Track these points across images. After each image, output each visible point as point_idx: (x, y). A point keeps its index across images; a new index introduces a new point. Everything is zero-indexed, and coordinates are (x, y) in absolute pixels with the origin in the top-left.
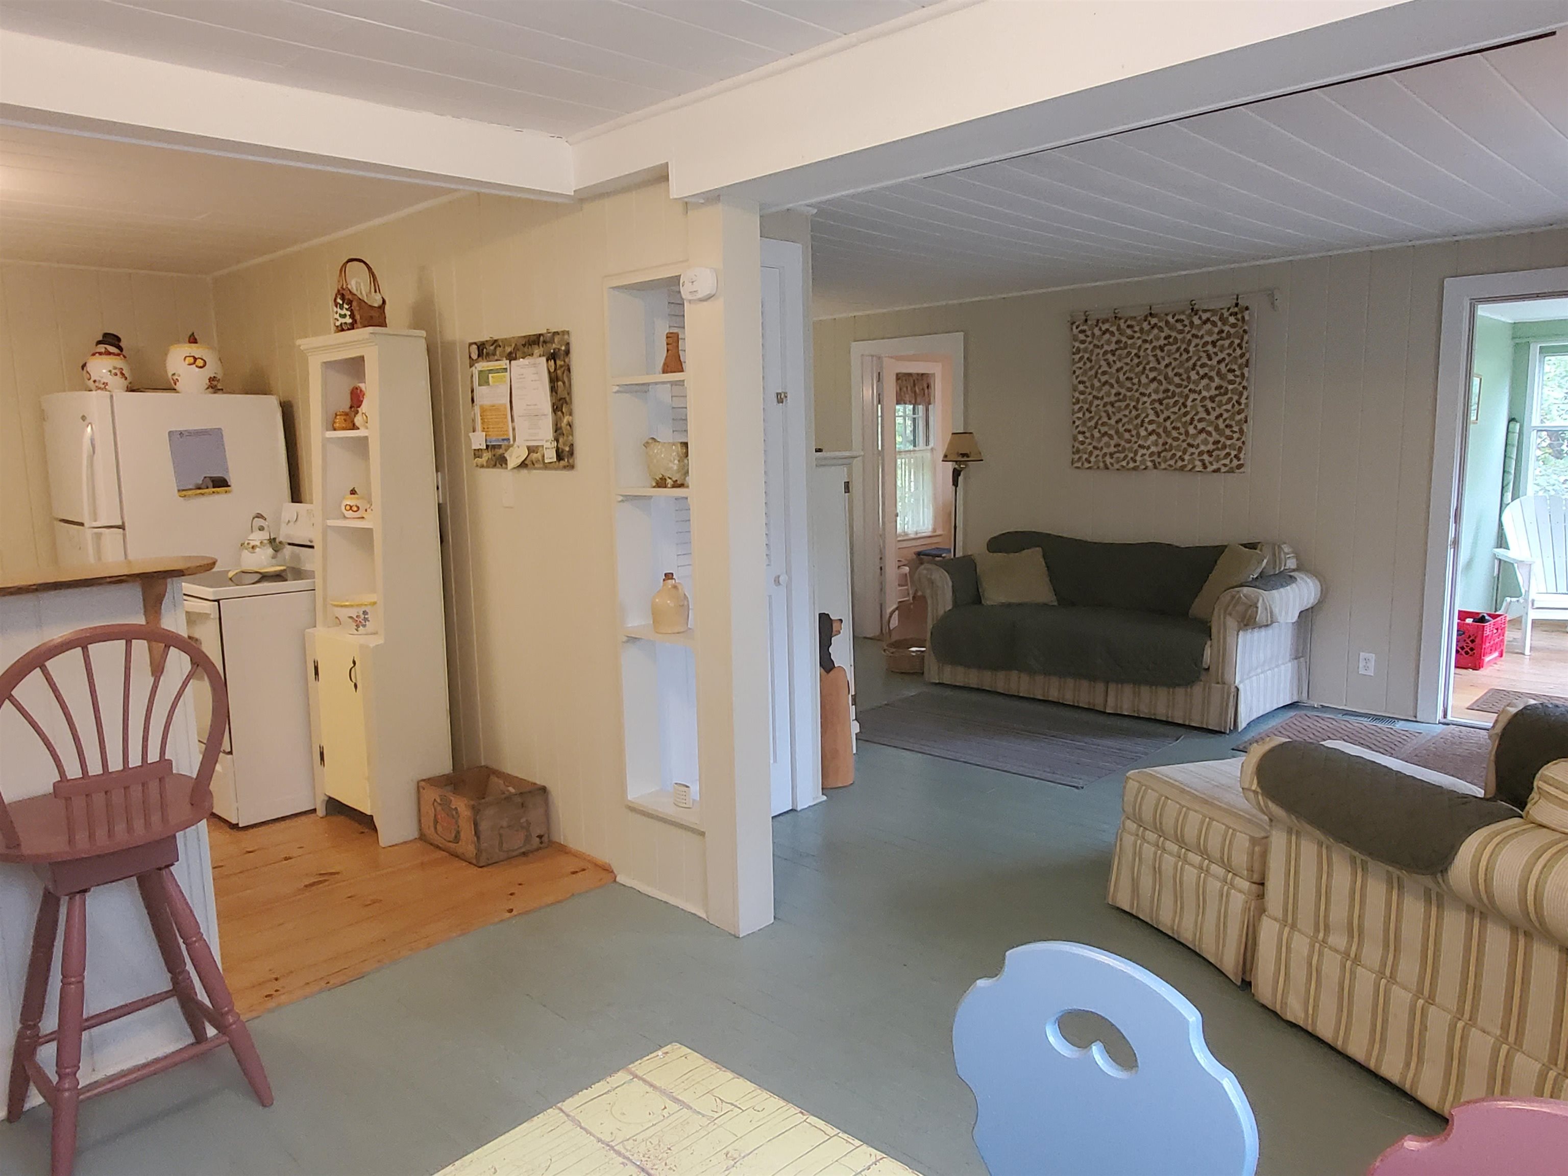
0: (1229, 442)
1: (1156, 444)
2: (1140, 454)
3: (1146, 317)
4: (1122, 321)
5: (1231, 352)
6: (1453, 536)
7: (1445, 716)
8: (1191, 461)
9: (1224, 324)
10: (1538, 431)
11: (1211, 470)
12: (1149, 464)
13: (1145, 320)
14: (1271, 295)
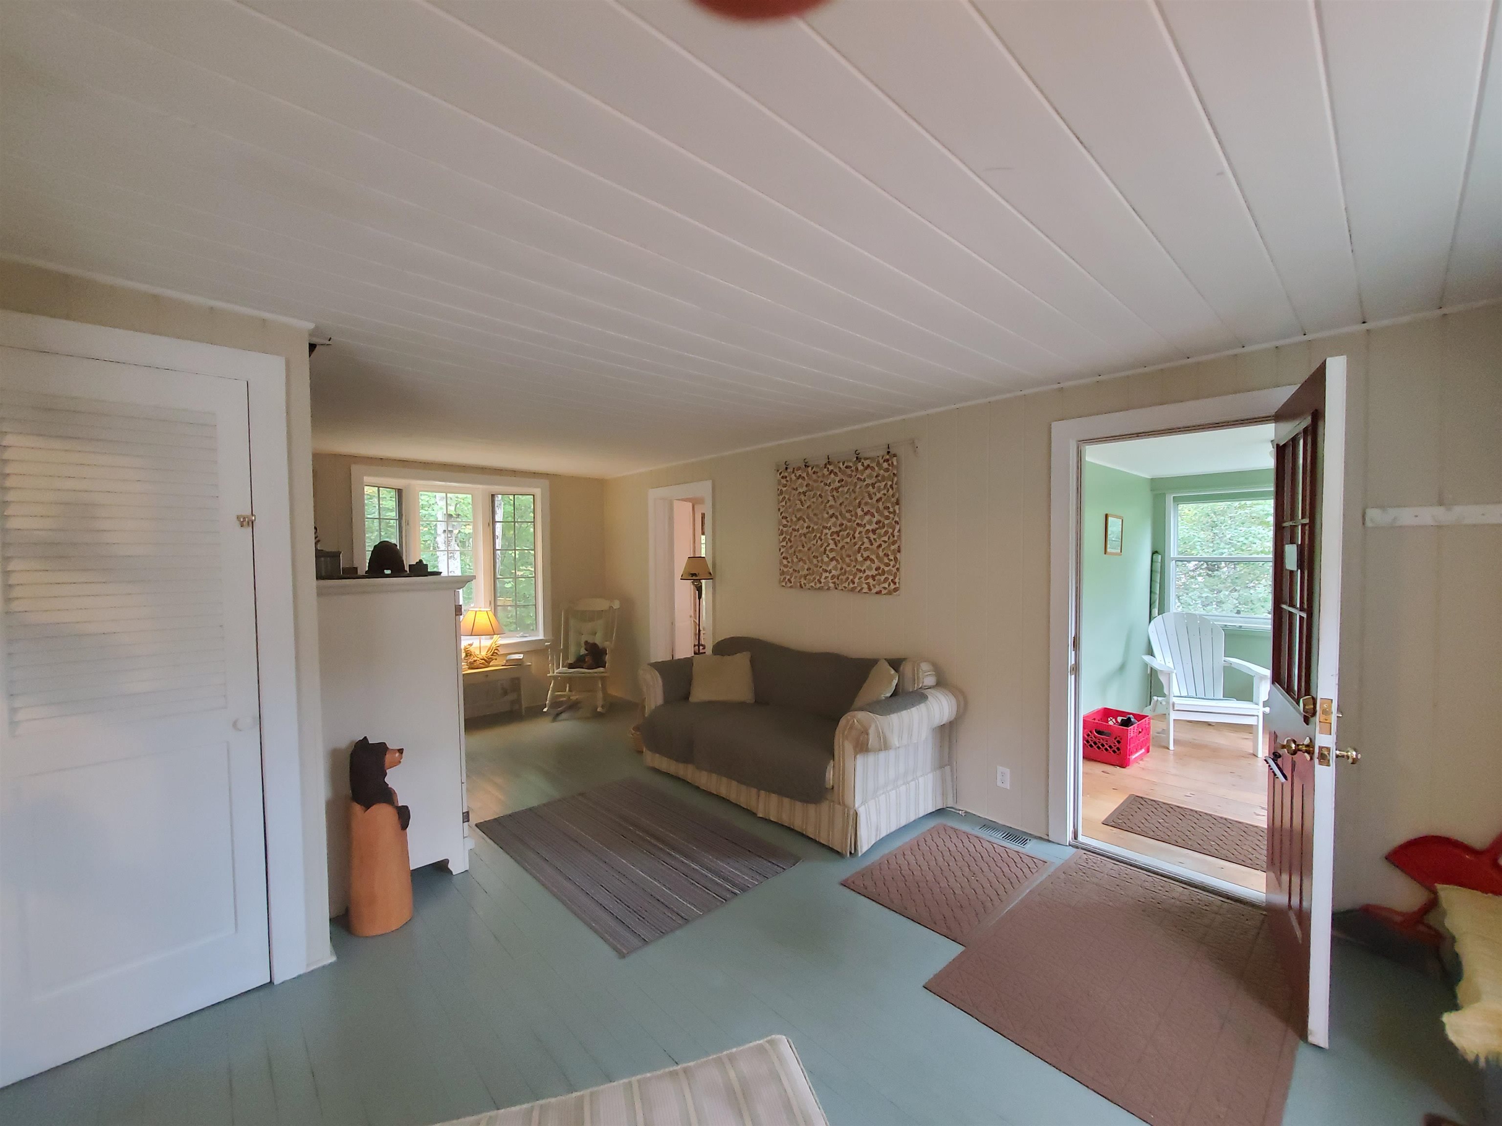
0: (886, 569)
1: (835, 568)
2: (823, 577)
3: (826, 465)
4: (810, 468)
5: (886, 492)
6: (1073, 662)
7: (1076, 837)
8: (860, 584)
9: (880, 469)
10: (1176, 561)
11: (875, 592)
12: (831, 585)
13: (825, 468)
14: (912, 443)
